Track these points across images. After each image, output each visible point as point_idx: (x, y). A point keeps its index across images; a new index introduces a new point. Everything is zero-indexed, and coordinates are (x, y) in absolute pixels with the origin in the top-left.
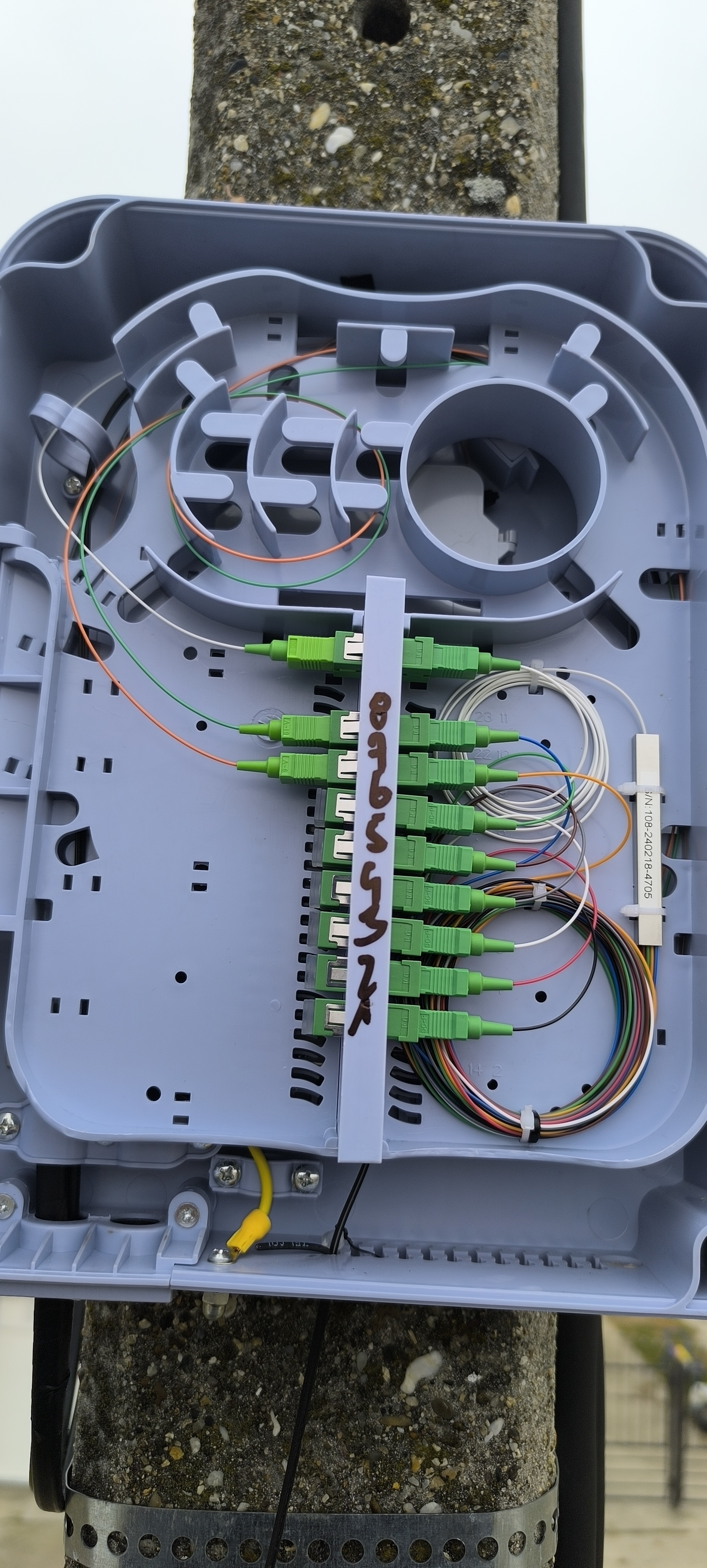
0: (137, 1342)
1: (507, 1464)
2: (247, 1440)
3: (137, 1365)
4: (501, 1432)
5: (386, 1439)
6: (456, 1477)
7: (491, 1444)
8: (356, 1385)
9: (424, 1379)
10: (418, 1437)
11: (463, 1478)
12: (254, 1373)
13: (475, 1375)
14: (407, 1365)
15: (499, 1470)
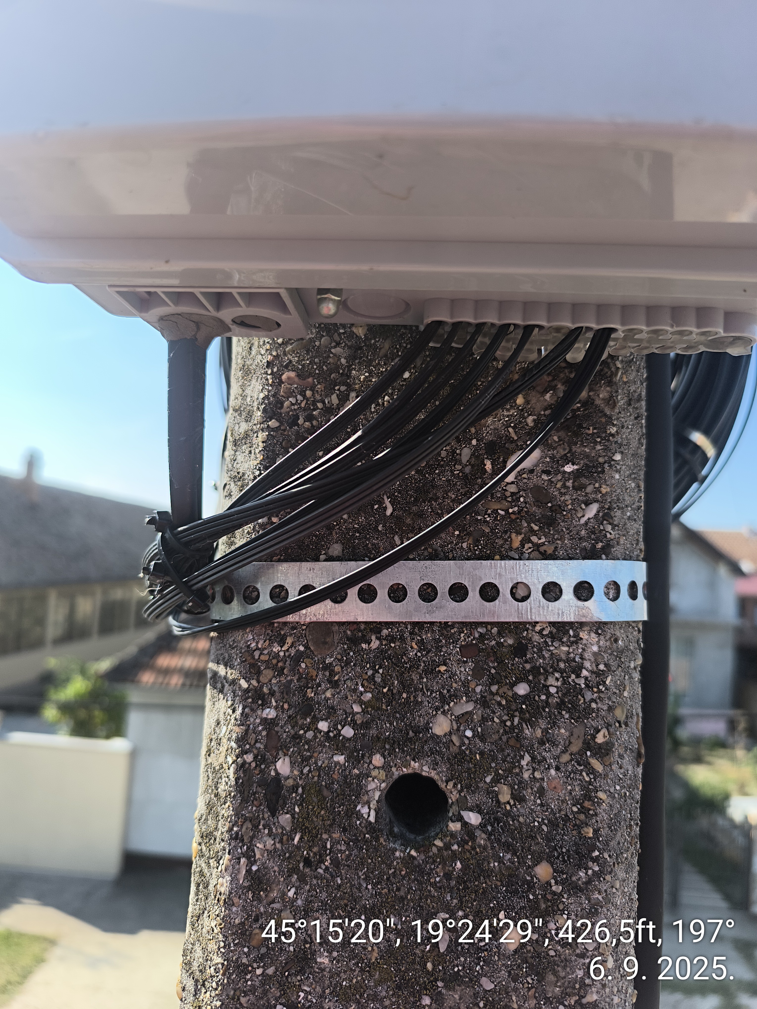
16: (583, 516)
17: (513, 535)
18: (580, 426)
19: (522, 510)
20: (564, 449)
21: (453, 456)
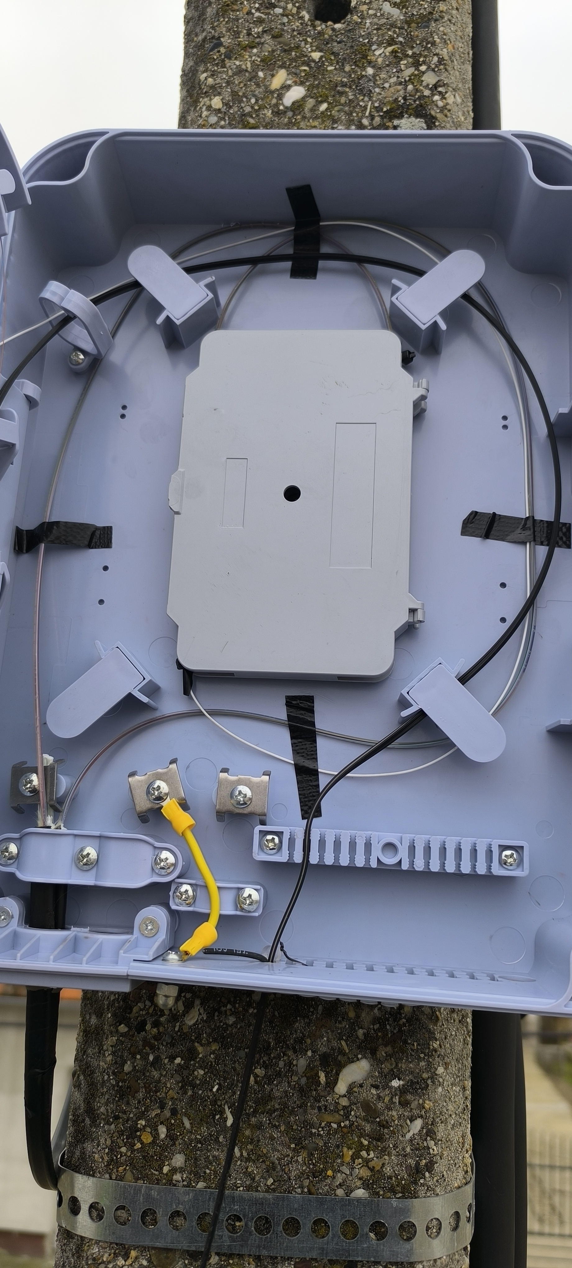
0: (116, 1043)
1: (425, 1159)
2: (205, 1128)
3: (116, 1063)
4: (420, 1131)
5: (322, 1132)
6: (381, 1168)
7: (411, 1140)
8: (297, 1086)
9: (355, 1082)
10: (349, 1132)
11: (387, 1169)
12: (211, 1073)
13: (398, 1081)
14: (340, 1071)
15: (418, 1164)
16: (409, 1131)
17: (345, 1149)
18: (405, 1042)
19: (353, 1124)
20: (391, 1065)
21: (290, 1067)
